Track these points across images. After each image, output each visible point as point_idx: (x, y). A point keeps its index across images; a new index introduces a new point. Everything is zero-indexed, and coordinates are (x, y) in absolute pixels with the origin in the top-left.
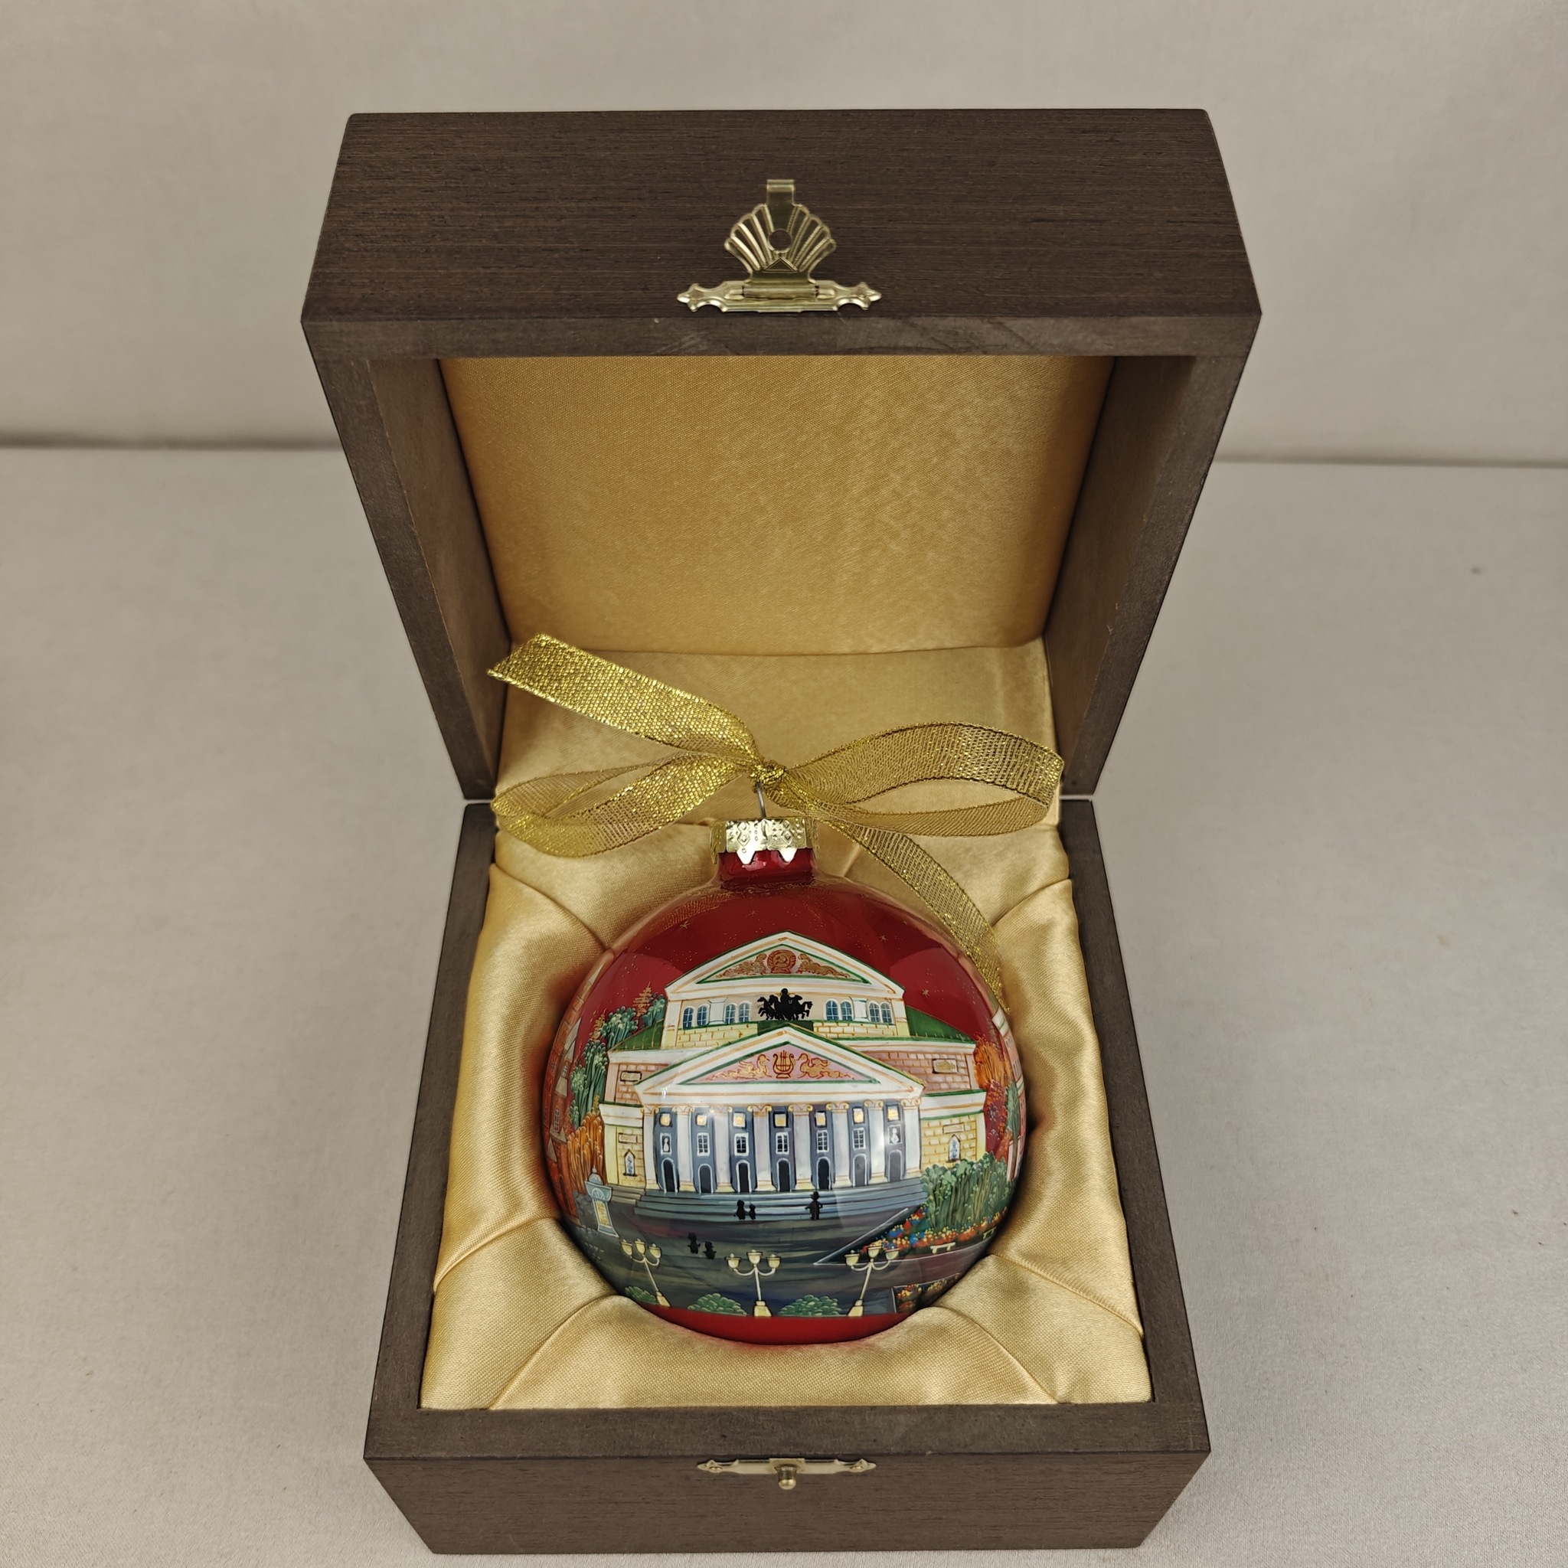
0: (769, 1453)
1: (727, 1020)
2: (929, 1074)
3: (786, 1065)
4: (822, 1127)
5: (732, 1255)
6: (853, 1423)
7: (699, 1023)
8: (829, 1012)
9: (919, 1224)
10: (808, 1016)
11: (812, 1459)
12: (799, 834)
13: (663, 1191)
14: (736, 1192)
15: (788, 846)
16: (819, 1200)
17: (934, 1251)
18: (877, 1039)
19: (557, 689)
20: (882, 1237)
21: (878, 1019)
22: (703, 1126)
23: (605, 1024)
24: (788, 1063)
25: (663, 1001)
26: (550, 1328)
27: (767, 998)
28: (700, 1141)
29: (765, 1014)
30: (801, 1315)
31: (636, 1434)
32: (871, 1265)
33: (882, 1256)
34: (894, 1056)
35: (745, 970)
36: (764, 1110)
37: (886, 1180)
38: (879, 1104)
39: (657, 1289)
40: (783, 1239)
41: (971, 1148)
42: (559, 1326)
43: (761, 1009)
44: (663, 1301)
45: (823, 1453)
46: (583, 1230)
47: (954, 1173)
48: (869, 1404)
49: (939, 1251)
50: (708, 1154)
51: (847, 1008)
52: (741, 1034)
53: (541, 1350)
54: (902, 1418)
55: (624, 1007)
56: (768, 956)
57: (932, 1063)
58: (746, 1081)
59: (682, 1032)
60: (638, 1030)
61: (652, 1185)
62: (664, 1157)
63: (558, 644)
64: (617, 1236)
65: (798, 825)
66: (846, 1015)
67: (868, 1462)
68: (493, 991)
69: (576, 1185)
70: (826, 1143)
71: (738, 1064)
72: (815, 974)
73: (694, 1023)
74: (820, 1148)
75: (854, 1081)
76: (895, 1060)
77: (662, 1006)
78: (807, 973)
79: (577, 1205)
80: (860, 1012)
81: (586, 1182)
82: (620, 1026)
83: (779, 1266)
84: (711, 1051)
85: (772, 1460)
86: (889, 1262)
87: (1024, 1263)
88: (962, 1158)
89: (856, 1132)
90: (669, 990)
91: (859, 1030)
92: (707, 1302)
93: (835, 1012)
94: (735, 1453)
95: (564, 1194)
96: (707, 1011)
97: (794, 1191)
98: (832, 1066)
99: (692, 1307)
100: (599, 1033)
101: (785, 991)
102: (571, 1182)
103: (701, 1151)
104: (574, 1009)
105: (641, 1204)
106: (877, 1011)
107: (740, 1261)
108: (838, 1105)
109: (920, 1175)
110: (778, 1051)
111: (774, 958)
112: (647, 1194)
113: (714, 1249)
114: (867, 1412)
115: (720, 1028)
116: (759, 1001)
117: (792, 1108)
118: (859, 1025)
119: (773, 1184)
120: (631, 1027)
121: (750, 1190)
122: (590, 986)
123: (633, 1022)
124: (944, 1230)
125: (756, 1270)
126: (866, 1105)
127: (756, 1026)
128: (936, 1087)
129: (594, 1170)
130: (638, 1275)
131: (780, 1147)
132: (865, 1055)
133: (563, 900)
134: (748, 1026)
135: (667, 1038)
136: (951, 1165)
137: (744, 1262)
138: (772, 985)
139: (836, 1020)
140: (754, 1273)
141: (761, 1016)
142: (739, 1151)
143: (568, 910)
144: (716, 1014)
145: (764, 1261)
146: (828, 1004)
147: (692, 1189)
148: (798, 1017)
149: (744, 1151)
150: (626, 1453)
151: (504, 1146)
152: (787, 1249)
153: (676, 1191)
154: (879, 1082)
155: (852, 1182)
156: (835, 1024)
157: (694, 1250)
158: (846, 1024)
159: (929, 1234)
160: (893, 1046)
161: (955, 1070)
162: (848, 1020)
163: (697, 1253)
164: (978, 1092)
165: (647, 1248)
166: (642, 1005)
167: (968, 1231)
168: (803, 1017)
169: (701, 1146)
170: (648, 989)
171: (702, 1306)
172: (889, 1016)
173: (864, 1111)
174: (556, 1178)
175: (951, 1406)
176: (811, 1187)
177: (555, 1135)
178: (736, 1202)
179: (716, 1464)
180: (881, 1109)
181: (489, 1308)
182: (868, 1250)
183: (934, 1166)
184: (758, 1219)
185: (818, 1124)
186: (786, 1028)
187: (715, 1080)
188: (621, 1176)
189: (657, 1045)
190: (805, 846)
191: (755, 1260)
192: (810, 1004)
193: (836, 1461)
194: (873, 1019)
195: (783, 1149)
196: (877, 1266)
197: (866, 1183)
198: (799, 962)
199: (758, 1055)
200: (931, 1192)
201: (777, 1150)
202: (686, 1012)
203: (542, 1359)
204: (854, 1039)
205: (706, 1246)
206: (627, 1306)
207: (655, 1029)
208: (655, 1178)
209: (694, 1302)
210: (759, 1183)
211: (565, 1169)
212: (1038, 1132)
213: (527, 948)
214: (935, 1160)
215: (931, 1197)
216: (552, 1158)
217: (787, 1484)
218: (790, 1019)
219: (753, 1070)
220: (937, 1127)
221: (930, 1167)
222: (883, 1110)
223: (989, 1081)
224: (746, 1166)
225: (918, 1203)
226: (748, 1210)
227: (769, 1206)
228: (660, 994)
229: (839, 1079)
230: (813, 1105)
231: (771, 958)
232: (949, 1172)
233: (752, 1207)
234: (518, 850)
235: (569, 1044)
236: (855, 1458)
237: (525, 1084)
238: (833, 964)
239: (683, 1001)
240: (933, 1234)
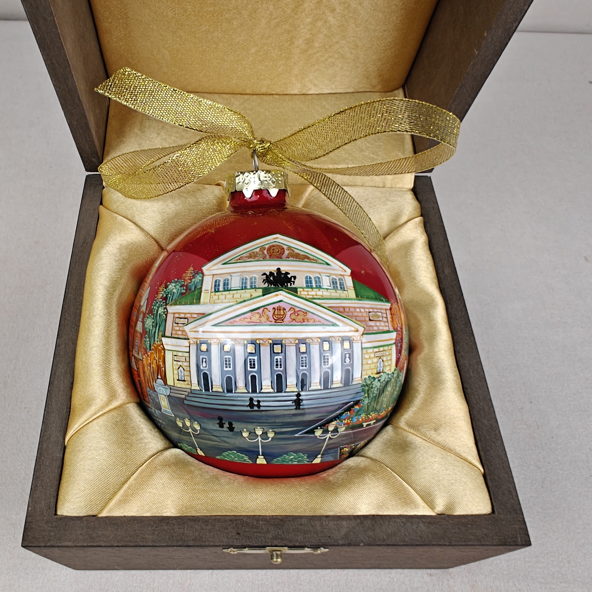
0: (266, 544)
1: (242, 287)
2: (368, 321)
3: (281, 315)
4: (303, 353)
5: (245, 430)
6: (316, 525)
7: (224, 288)
8: (307, 282)
9: (358, 411)
10: (294, 284)
11: (290, 547)
12: (280, 180)
13: (202, 391)
14: (248, 392)
15: (274, 187)
16: (300, 398)
17: (364, 426)
18: (337, 299)
19: (135, 100)
20: (337, 419)
21: (337, 287)
22: (228, 352)
23: (165, 290)
24: (282, 313)
25: (201, 275)
26: (134, 469)
27: (268, 274)
28: (226, 361)
29: (267, 283)
30: (285, 463)
31: (186, 532)
32: (329, 435)
33: (336, 430)
34: (347, 310)
35: (252, 256)
36: (267, 342)
37: (341, 385)
38: (339, 339)
39: (197, 446)
40: (277, 421)
41: (389, 365)
42: (139, 468)
43: (264, 280)
44: (200, 453)
45: (298, 544)
46: (153, 410)
47: (379, 381)
48: (325, 514)
49: (367, 425)
50: (231, 369)
51: (318, 280)
52: (251, 295)
53: (128, 483)
54: (344, 523)
55: (176, 279)
56: (267, 248)
57: (369, 315)
58: (255, 324)
59: (213, 294)
60: (185, 293)
61: (195, 386)
62: (202, 370)
63: (136, 74)
64: (173, 416)
65: (279, 175)
66: (318, 284)
67: (325, 548)
68: (100, 273)
69: (149, 385)
70: (306, 363)
71: (250, 314)
72: (297, 259)
73: (221, 288)
74: (302, 366)
75: (323, 325)
76: (348, 312)
77: (200, 278)
78: (292, 259)
79: (149, 396)
80: (326, 282)
81: (154, 384)
82: (174, 290)
83: (274, 436)
84: (232, 306)
85: (268, 548)
86: (340, 433)
87: (406, 428)
88: (384, 371)
89: (324, 356)
90: (204, 269)
91: (326, 294)
92: (228, 455)
93: (311, 282)
94: (245, 544)
95: (142, 389)
96: (230, 281)
97: (285, 392)
98: (309, 315)
99: (218, 457)
100: (161, 295)
101: (279, 269)
102: (145, 383)
103: (226, 367)
104: (146, 282)
105: (188, 398)
106: (336, 282)
107: (249, 433)
108: (313, 339)
109: (361, 382)
110: (276, 306)
111: (271, 250)
112: (192, 392)
113: (233, 426)
114: (324, 519)
115: (238, 291)
116: (263, 275)
117: (285, 341)
118: (326, 290)
119: (272, 388)
120: (181, 291)
121: (258, 392)
122: (155, 268)
123: (182, 288)
124: (371, 414)
125: (260, 439)
126: (331, 340)
127: (261, 290)
128: (371, 328)
129: (159, 377)
130: (186, 438)
131: (277, 365)
132: (328, 309)
133: (140, 223)
134: (256, 291)
135: (204, 297)
136: (378, 376)
137: (253, 434)
138: (270, 266)
139: (312, 287)
140: (258, 440)
141: (265, 284)
142: (251, 368)
143: (143, 229)
144: (235, 283)
145: (265, 433)
146: (307, 277)
147: (221, 390)
148: (287, 285)
149: (254, 368)
150: (180, 543)
151: (106, 361)
152: (280, 427)
153: (211, 391)
154: (338, 326)
155: (321, 387)
156: (311, 290)
157: (221, 426)
158: (317, 290)
159: (363, 416)
160: (346, 304)
161: (381, 319)
162: (319, 287)
163: (223, 427)
164: (392, 332)
165: (192, 424)
166: (188, 278)
167: (383, 413)
168: (291, 285)
169: (226, 364)
170: (192, 268)
171: (225, 457)
172: (343, 285)
173: (329, 343)
174: (137, 381)
175: (374, 516)
176: (296, 390)
177: (136, 355)
178: (248, 399)
179: (234, 550)
180: (340, 342)
181: (97, 457)
182: (328, 426)
183: (369, 377)
184: (262, 408)
185: (301, 351)
186: (280, 292)
187: (235, 324)
188: (176, 381)
189: (198, 301)
190: (283, 188)
191: (259, 432)
192: (295, 278)
193: (306, 549)
194: (334, 287)
195: (279, 366)
196: (332, 436)
197: (329, 387)
198: (287, 252)
199: (262, 309)
200: (366, 392)
201: (275, 367)
202: (216, 282)
203: (129, 488)
204: (323, 299)
205: (229, 424)
206: (179, 455)
207: (196, 292)
208: (197, 383)
209: (220, 454)
210: (263, 387)
211: (142, 375)
212: (414, 355)
213: (120, 249)
214: (369, 373)
215: (366, 395)
216: (134, 368)
217: (277, 561)
218: (282, 286)
219: (260, 317)
220: (371, 353)
221: (367, 377)
222: (341, 343)
223: (398, 326)
224: (255, 376)
225: (358, 399)
226: (256, 403)
227: (269, 401)
228: (199, 270)
229: (314, 323)
230: (298, 339)
231: (269, 249)
232: (377, 380)
233: (259, 402)
234: (115, 197)
235: (143, 302)
236: (317, 547)
237: (119, 325)
238: (308, 253)
239: (213, 275)
240: (365, 417)
